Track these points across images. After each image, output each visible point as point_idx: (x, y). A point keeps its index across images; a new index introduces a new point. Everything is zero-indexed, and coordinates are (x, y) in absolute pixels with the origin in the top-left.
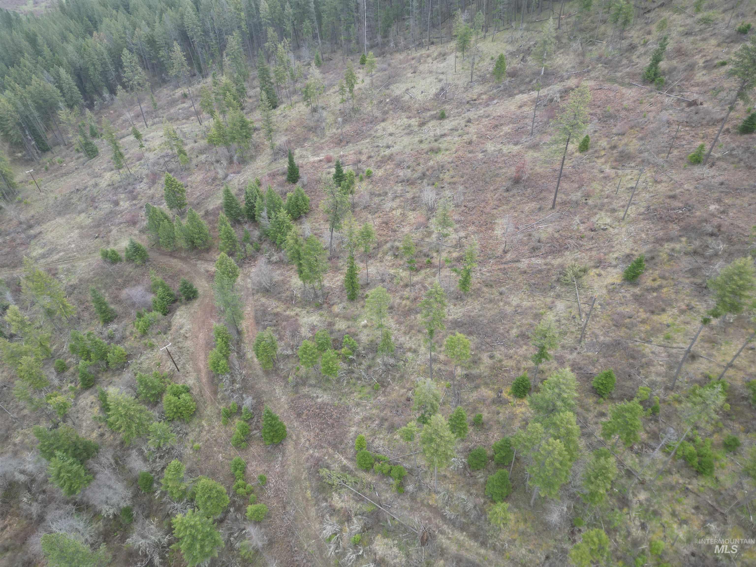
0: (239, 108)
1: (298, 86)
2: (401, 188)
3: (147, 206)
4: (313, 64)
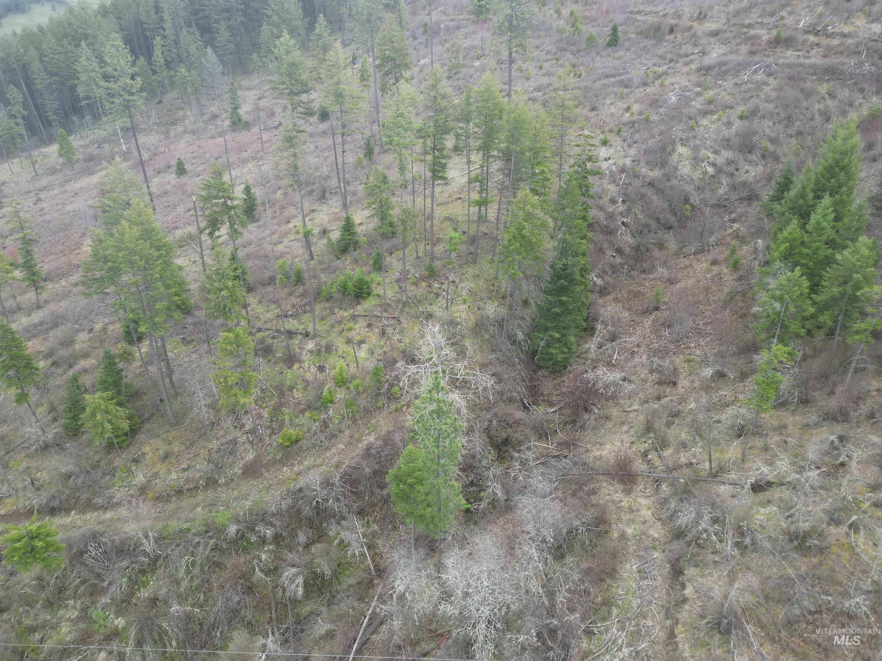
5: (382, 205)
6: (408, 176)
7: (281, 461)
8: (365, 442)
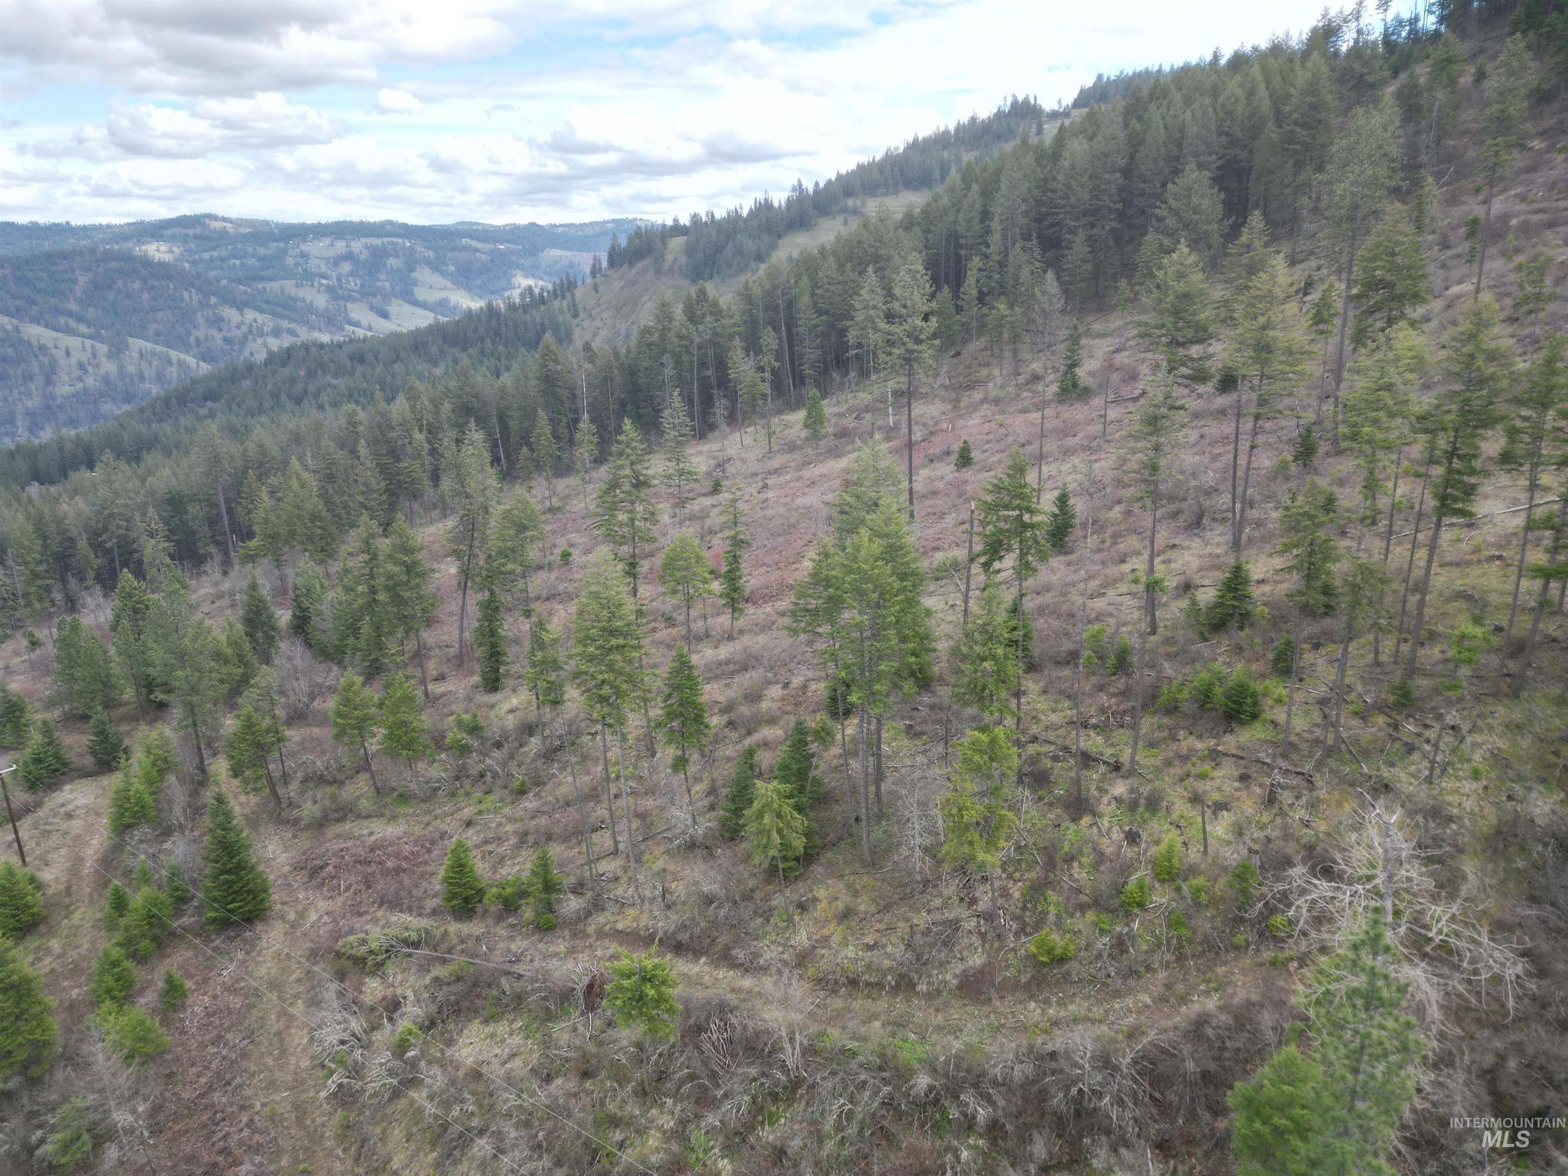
5: (1313, 553)
6: (1383, 503)
7: (1027, 987)
8: (1196, 1007)
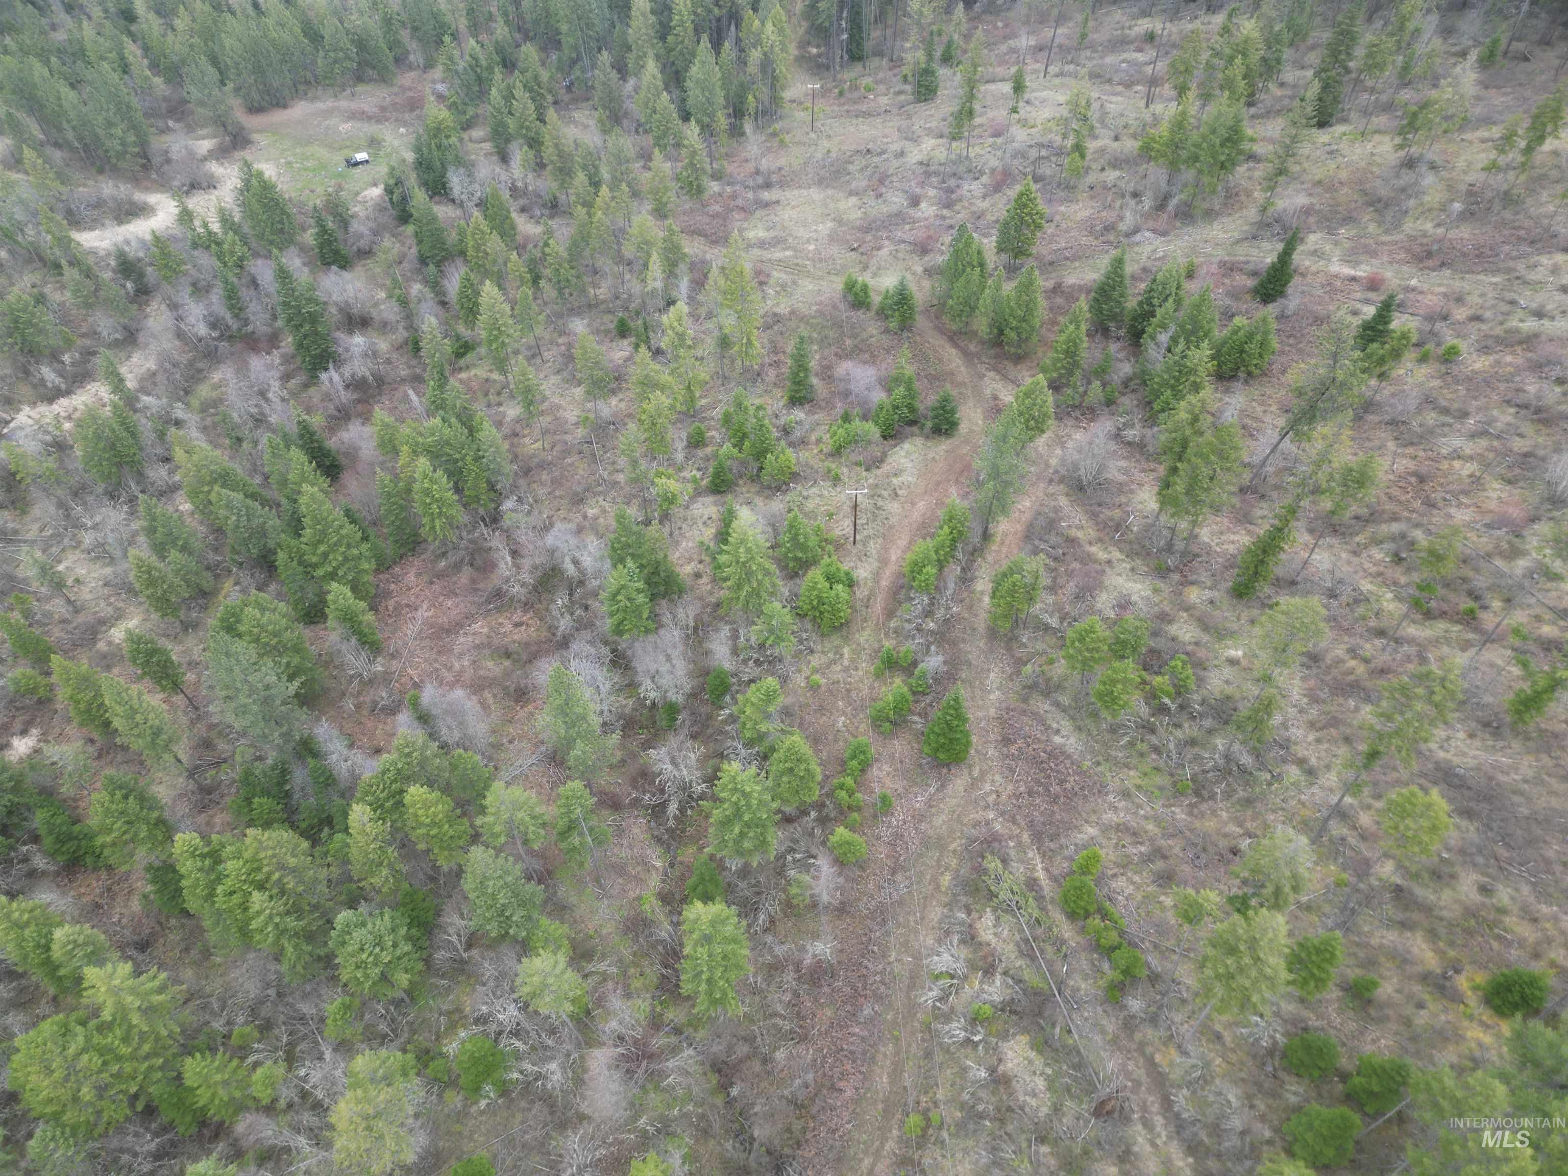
0: (1243, 100)
1: (1406, 95)
2: (1509, 419)
3: (962, 228)
4: (1473, 56)
